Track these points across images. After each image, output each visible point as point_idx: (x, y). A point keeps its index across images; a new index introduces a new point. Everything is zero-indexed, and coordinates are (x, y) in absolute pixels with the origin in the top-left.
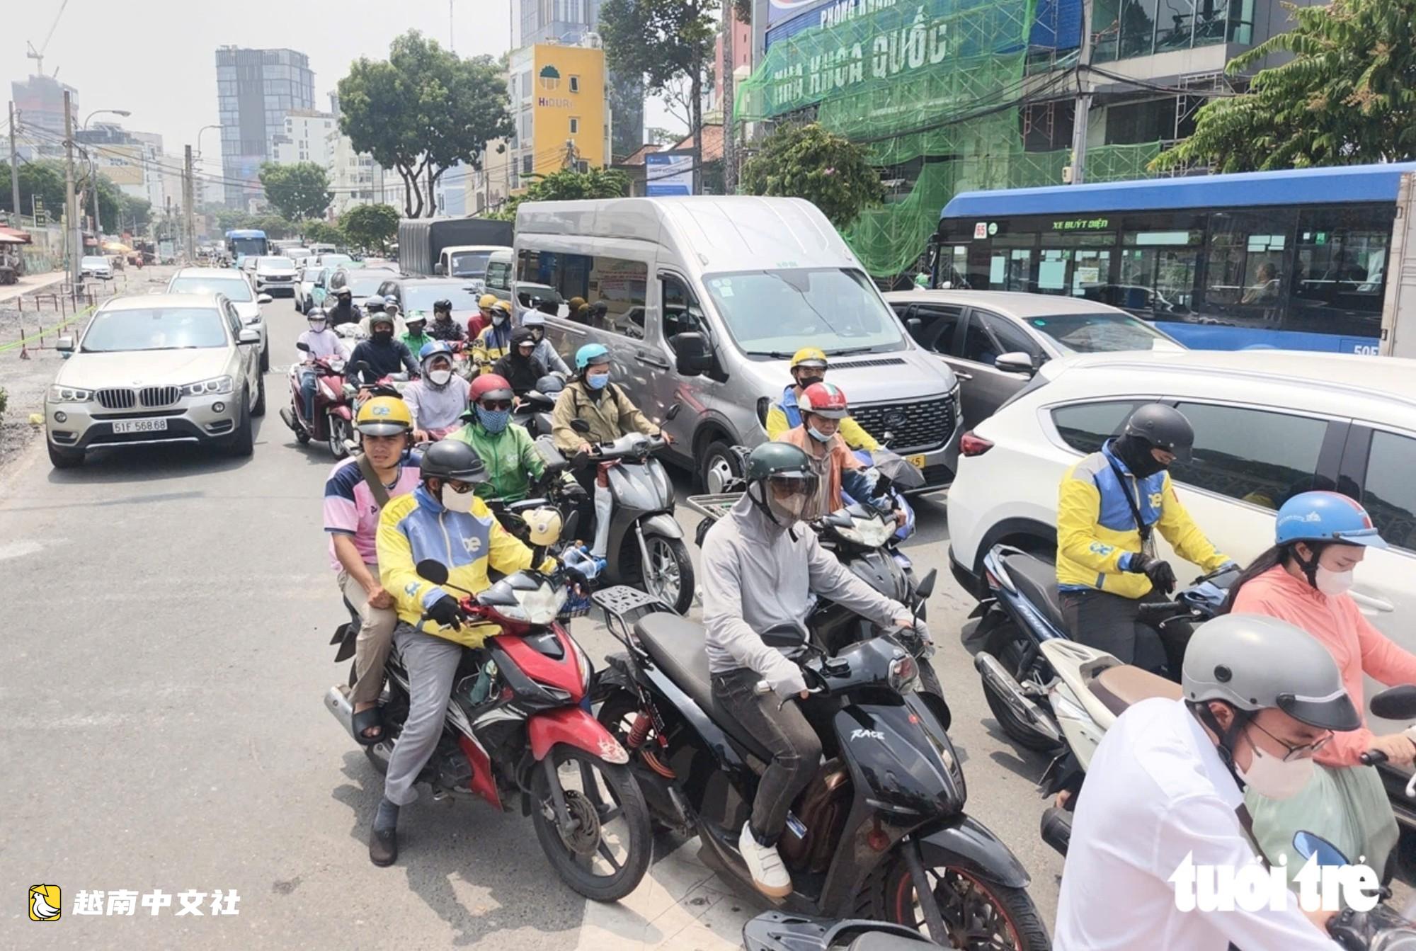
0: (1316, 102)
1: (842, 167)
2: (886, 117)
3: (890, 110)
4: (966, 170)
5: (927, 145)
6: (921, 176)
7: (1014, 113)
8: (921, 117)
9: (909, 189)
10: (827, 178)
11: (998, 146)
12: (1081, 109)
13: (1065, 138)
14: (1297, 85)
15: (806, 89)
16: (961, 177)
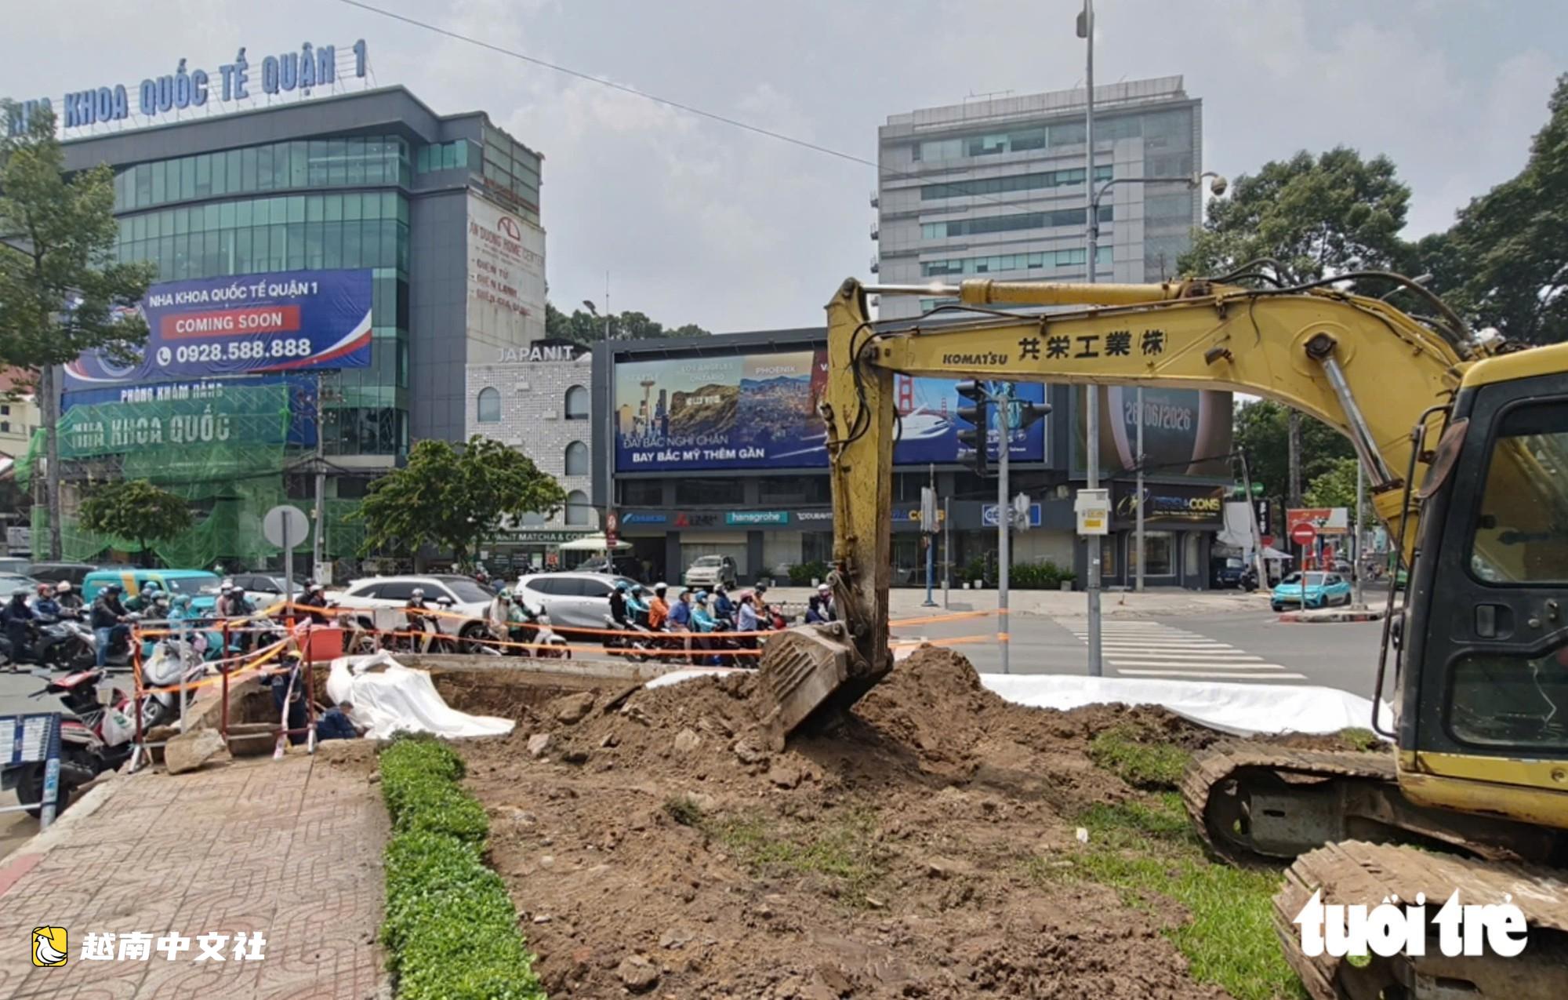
0: (402, 501)
1: (164, 506)
2: (184, 469)
3: (187, 464)
4: (247, 506)
5: (217, 491)
6: (215, 508)
7: (280, 477)
8: (214, 471)
9: (207, 516)
10: (154, 514)
11: (270, 492)
12: (319, 481)
13: (311, 493)
14: (398, 494)
15: (106, 440)
16: (243, 509)
